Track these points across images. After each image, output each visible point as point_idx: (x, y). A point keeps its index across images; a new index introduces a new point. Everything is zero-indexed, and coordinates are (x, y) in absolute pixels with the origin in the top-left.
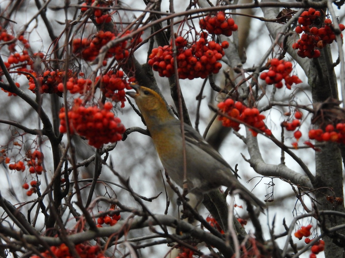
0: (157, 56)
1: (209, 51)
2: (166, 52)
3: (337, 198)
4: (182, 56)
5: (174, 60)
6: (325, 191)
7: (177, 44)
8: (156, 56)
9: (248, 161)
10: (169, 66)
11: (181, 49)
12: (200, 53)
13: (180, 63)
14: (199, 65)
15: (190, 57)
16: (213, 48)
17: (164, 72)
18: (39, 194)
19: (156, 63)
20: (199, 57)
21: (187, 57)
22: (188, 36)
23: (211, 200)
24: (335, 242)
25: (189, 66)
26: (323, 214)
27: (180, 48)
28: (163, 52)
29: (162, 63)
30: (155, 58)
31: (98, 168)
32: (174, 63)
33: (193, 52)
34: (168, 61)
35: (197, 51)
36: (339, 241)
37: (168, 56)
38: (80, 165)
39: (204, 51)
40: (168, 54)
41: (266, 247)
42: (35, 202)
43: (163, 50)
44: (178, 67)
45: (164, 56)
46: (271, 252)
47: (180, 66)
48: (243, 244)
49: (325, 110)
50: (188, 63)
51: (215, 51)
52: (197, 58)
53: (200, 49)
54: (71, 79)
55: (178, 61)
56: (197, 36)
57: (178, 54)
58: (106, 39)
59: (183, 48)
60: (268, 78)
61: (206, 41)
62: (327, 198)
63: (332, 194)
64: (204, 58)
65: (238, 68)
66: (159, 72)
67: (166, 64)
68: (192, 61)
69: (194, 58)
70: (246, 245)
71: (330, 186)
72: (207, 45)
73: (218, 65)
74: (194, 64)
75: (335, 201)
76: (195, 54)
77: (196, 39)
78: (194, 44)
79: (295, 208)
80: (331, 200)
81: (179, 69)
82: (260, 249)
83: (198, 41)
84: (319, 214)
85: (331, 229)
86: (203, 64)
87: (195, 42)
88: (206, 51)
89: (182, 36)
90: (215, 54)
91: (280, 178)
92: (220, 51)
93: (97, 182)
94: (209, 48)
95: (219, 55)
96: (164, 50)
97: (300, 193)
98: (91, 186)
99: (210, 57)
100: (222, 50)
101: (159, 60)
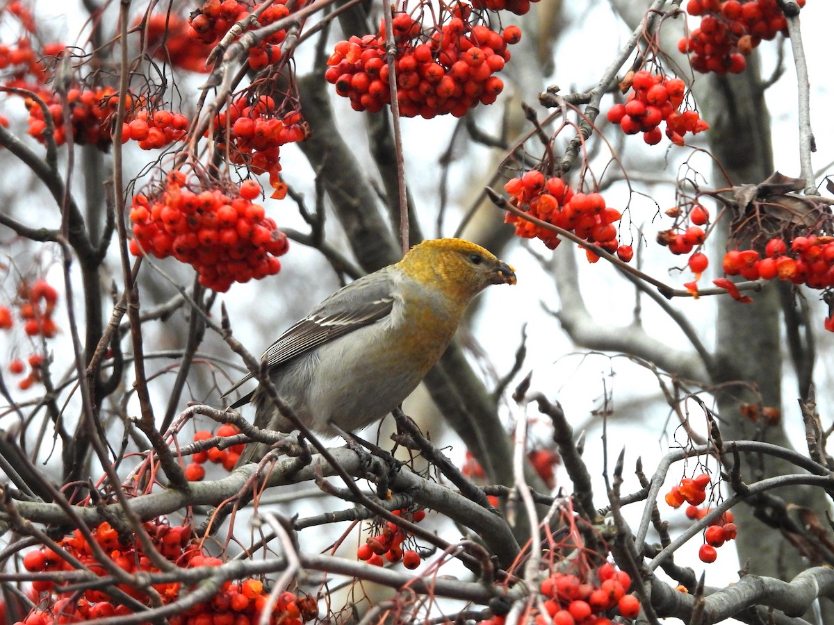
0: (347, 60)
1: (473, 50)
2: (369, 51)
3: (767, 410)
4: (408, 60)
5: (389, 70)
6: (738, 391)
7: (397, 31)
8: (344, 61)
9: (557, 315)
10: (375, 85)
11: (405, 45)
12: (451, 54)
13: (402, 77)
14: (448, 82)
15: (428, 64)
16: (484, 43)
17: (364, 98)
18: (49, 386)
19: (343, 77)
20: (448, 64)
21: (421, 63)
22: (423, 13)
23: (463, 407)
24: (760, 515)
25: (424, 86)
26: (734, 449)
27: (403, 43)
28: (363, 51)
29: (358, 78)
30: (342, 65)
31: (198, 327)
32: (387, 77)
33: (434, 52)
34: (374, 73)
35: (445, 48)
36: (769, 512)
37: (373, 61)
38: (148, 318)
39: (461, 50)
40: (375, 55)
41: (599, 530)
42: (39, 404)
43: (363, 47)
44: (399, 88)
45: (364, 60)
46: (612, 543)
47: (401, 84)
48: (546, 520)
49: (764, 202)
50: (422, 78)
51: (489, 50)
52: (443, 67)
53: (452, 45)
54: (142, 113)
55: (399, 72)
56: (444, 12)
57: (398, 56)
58: (225, 18)
59: (411, 42)
60: (626, 118)
61: (466, 24)
62: (743, 408)
63: (754, 398)
64: (460, 66)
65: (551, 95)
66: (351, 99)
67: (370, 80)
68: (432, 74)
69: (436, 67)
70: (554, 525)
71: (752, 379)
72: (468, 34)
73: (494, 83)
74: (436, 82)
75: (762, 416)
76: (438, 56)
77: (441, 20)
78: (436, 32)
79: (665, 432)
80: (751, 414)
81: (400, 93)
82: (586, 533)
83: (446, 24)
84: (724, 449)
85: (752, 486)
86: (458, 80)
87: (439, 27)
88: (466, 50)
89: (409, 11)
90: (486, 57)
91: (631, 358)
92: (500, 51)
93: (195, 360)
94: (473, 41)
95: (498, 59)
96: (364, 45)
97: (677, 395)
98: (178, 369)
99: (475, 65)
100: (505, 46)
101: (352, 70)
